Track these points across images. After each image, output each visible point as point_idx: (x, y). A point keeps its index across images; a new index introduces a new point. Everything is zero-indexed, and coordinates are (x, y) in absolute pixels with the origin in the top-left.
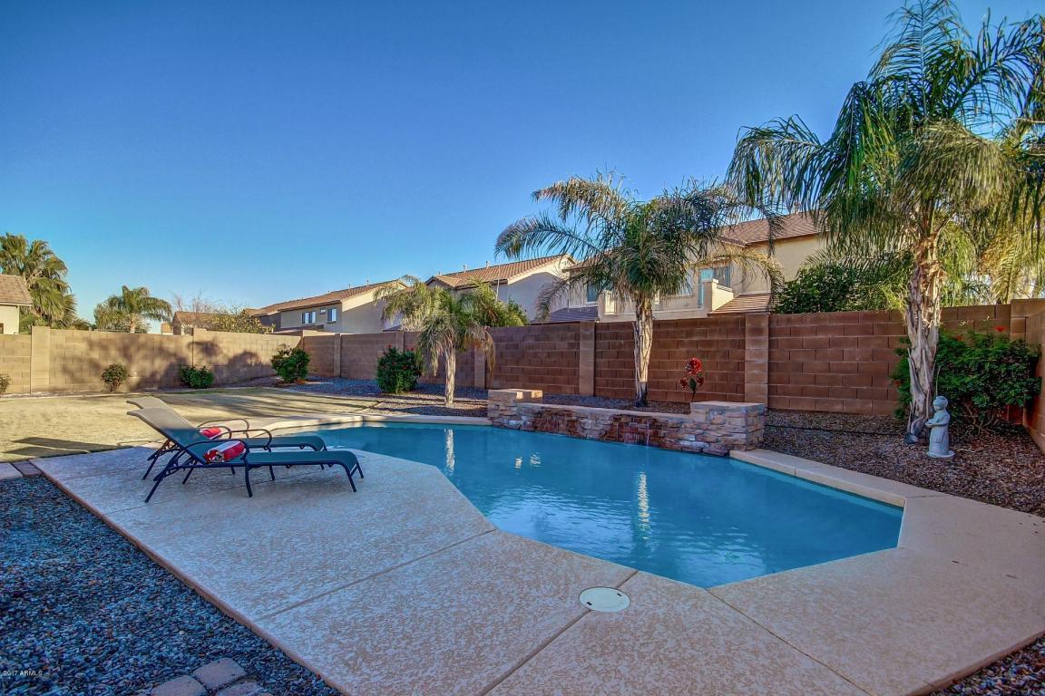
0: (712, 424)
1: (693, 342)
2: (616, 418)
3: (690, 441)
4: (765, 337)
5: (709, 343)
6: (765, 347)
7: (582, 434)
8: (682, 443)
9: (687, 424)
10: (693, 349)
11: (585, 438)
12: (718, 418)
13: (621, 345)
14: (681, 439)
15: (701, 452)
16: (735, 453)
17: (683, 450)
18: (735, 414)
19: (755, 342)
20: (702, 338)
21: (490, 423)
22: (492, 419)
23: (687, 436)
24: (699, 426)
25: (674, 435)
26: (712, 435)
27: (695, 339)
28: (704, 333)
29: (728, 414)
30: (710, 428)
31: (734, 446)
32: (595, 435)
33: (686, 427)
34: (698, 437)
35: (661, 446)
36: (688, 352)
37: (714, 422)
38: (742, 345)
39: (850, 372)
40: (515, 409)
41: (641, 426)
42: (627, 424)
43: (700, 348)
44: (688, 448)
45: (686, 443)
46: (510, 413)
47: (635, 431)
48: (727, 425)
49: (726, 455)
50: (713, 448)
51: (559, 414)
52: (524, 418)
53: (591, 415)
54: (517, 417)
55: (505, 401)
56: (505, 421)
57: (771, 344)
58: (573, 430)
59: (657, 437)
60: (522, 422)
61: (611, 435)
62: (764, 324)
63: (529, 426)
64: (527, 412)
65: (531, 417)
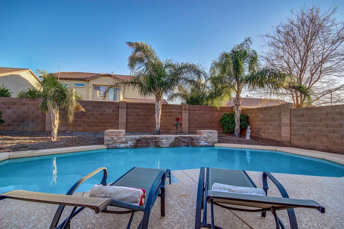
0: (209, 137)
1: (166, 112)
2: (176, 138)
3: (203, 143)
4: (188, 111)
5: (171, 112)
6: (188, 114)
7: (161, 146)
8: (200, 144)
9: (202, 138)
10: (166, 114)
11: (162, 147)
12: (211, 135)
13: (138, 112)
14: (200, 143)
15: (206, 146)
16: (215, 145)
17: (201, 146)
18: (215, 133)
19: (185, 113)
20: (169, 111)
21: (106, 147)
22: (107, 145)
23: (202, 142)
24: (205, 138)
25: (197, 142)
26: (210, 140)
27: (167, 111)
28: (170, 109)
29: (213, 133)
30: (208, 138)
31: (215, 143)
32: (168, 145)
33: (201, 139)
34: (206, 141)
35: (194, 146)
36: (164, 115)
37: (210, 136)
38: (181, 113)
39: (207, 121)
40: (124, 139)
41: (186, 140)
42: (181, 140)
43: (168, 114)
44: (202, 145)
45: (201, 144)
46: (121, 141)
47: (184, 142)
48: (213, 137)
49: (213, 146)
50: (209, 144)
51: (150, 139)
52: (129, 143)
53: (166, 138)
54: (126, 142)
55: (117, 135)
56: (117, 145)
57: (189, 113)
58: (157, 145)
59: (192, 144)
60: (129, 145)
61: (175, 145)
62: (188, 107)
63: (132, 146)
64: (131, 140)
65: (134, 142)
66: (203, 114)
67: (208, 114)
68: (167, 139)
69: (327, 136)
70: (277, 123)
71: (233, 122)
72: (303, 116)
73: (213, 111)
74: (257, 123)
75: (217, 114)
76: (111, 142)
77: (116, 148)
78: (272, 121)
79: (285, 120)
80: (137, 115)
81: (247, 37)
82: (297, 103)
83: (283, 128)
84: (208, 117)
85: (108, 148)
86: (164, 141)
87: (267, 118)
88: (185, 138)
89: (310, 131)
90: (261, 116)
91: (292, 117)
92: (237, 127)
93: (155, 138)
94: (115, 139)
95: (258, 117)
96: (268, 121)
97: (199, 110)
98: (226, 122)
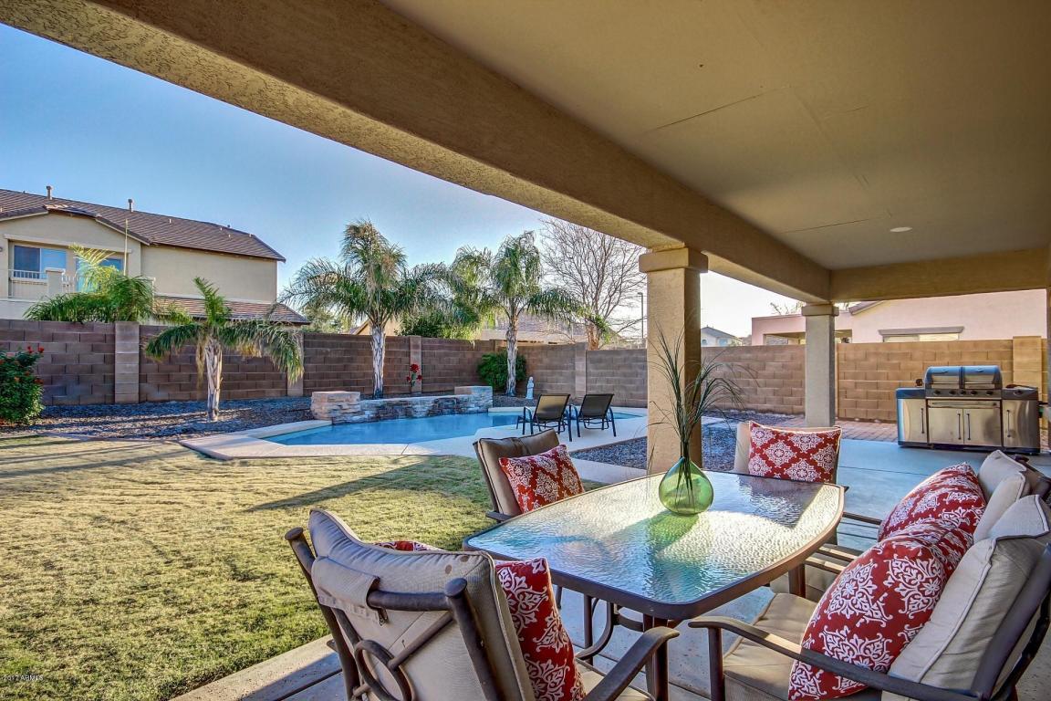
0: (481, 397)
2: (436, 402)
3: (473, 408)
4: (420, 350)
5: (390, 353)
6: (420, 356)
7: (414, 415)
8: (469, 409)
9: (471, 399)
11: (416, 418)
12: (483, 394)
14: (468, 407)
15: (478, 412)
16: (490, 410)
17: (470, 413)
18: (489, 391)
19: (416, 353)
22: (332, 419)
23: (471, 405)
24: (476, 399)
26: (482, 402)
29: (487, 391)
30: (480, 399)
31: (488, 406)
32: (423, 414)
33: (470, 401)
34: (477, 405)
35: (461, 412)
38: (408, 354)
40: (359, 406)
41: (449, 404)
42: (442, 404)
44: (473, 411)
45: (471, 409)
46: (353, 411)
47: (447, 407)
48: (486, 397)
49: (487, 412)
50: (482, 409)
51: (397, 404)
52: (367, 412)
53: (421, 401)
54: (361, 413)
55: (347, 400)
56: (349, 418)
57: (423, 354)
58: (409, 414)
59: (458, 408)
60: (366, 417)
61: (433, 412)
62: (420, 342)
63: (372, 418)
64: (370, 407)
65: (374, 411)
66: (446, 355)
67: (455, 355)
68: (423, 402)
69: (625, 388)
70: (567, 372)
71: (504, 370)
72: (600, 361)
73: (463, 349)
74: (540, 371)
75: (469, 355)
76: (338, 414)
77: (347, 423)
78: (562, 368)
79: (580, 366)
80: (325, 360)
81: (529, 230)
82: (593, 340)
83: (577, 379)
84: (454, 361)
85: (333, 424)
86: (418, 407)
87: (555, 363)
88: (447, 400)
89: (608, 381)
90: (546, 360)
91: (588, 362)
92: (512, 379)
93: (406, 403)
94: (344, 407)
95: (541, 361)
96: (556, 367)
97: (439, 348)
98: (490, 371)
